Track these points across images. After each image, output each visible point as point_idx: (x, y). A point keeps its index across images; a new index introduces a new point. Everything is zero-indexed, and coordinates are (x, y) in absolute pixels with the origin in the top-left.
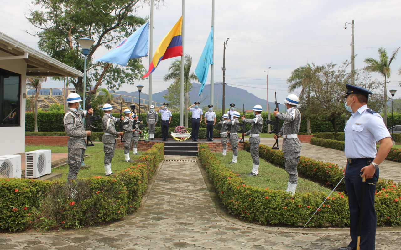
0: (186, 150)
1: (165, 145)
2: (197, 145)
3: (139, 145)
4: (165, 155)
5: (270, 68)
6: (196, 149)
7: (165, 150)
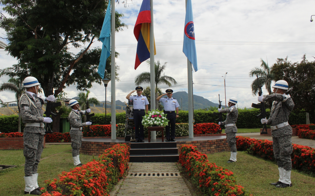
0: (160, 154)
1: (132, 147)
2: (176, 147)
3: (98, 147)
4: (131, 163)
5: (226, 73)
6: (176, 152)
7: (131, 154)
